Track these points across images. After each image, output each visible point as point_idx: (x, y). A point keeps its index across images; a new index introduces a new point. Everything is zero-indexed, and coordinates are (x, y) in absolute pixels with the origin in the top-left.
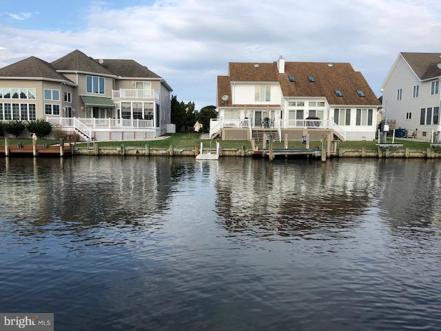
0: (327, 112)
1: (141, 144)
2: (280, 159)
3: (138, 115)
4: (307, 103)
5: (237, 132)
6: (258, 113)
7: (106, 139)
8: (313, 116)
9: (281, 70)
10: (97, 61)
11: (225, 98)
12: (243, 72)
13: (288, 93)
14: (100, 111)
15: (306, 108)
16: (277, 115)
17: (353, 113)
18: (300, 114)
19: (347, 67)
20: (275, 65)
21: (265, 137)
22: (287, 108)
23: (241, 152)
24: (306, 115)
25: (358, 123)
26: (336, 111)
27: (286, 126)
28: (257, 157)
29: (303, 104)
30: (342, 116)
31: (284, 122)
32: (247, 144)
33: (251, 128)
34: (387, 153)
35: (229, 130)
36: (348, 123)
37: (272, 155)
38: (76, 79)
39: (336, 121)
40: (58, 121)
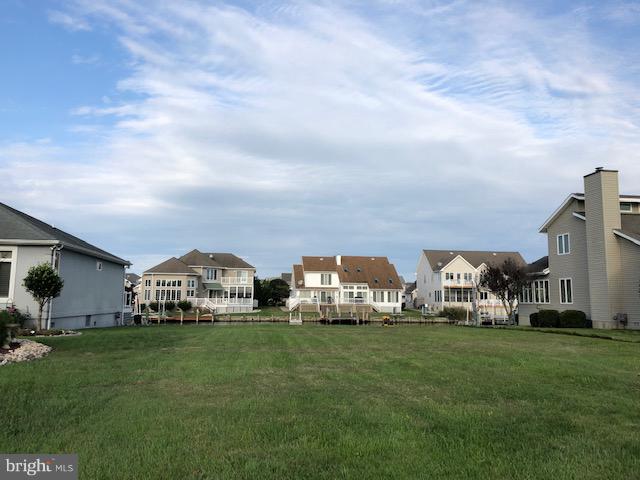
0: (369, 293)
1: (242, 314)
2: (335, 322)
3: (240, 296)
4: (355, 287)
5: (309, 306)
6: (323, 293)
7: (220, 312)
8: (360, 296)
9: (339, 262)
10: (207, 255)
11: (300, 283)
12: (312, 264)
13: (343, 280)
14: (215, 293)
15: (355, 291)
16: (336, 294)
17: (386, 294)
18: (351, 294)
19: (384, 261)
20: (335, 257)
21: (328, 310)
22: (343, 290)
23: (314, 319)
24: (355, 295)
25: (389, 301)
26: (374, 293)
27: (342, 302)
28: (323, 322)
29: (352, 288)
30: (379, 295)
31: (340, 299)
32: (317, 314)
33: (319, 303)
34: (398, 320)
35: (305, 305)
36: (383, 301)
37: (331, 320)
38: (200, 271)
39: (375, 300)
40: (194, 301)
